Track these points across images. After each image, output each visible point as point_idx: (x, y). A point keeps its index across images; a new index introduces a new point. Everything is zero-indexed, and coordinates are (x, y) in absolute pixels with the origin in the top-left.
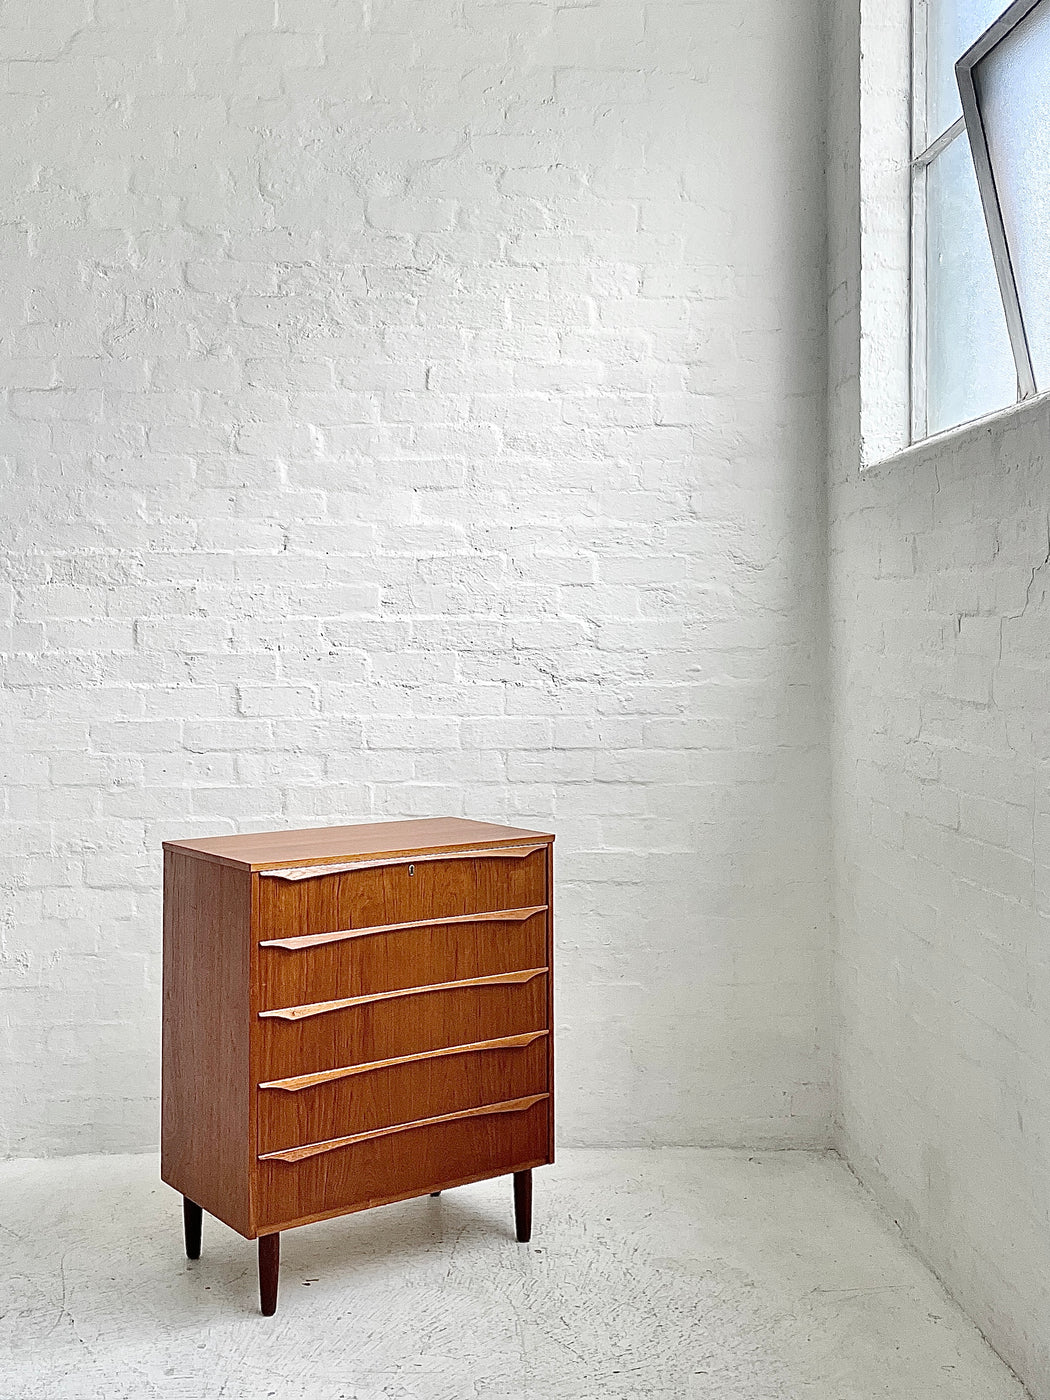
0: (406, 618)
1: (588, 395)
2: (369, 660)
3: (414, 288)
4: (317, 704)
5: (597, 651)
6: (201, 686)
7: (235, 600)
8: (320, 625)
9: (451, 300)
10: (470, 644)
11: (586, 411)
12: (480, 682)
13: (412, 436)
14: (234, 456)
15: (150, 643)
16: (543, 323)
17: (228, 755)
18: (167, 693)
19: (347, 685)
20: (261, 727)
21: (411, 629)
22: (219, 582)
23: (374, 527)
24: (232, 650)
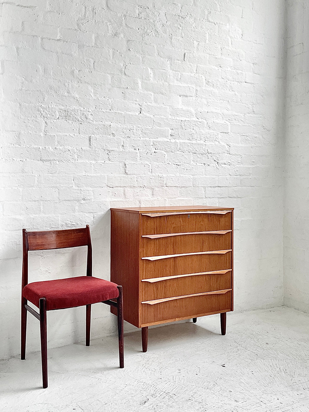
0: (177, 141)
1: (228, 70)
2: (166, 155)
3: (181, 24)
4: (150, 170)
5: (229, 155)
6: (113, 163)
7: (125, 131)
8: (151, 142)
9: (191, 30)
10: (195, 151)
11: (228, 75)
12: (198, 164)
13: (179, 77)
14: (124, 76)
15: (95, 145)
16: (217, 43)
17: (122, 188)
18: (101, 165)
19: (160, 164)
20: (133, 178)
21: (179, 145)
22: (119, 123)
23: (168, 108)
24: (123, 150)
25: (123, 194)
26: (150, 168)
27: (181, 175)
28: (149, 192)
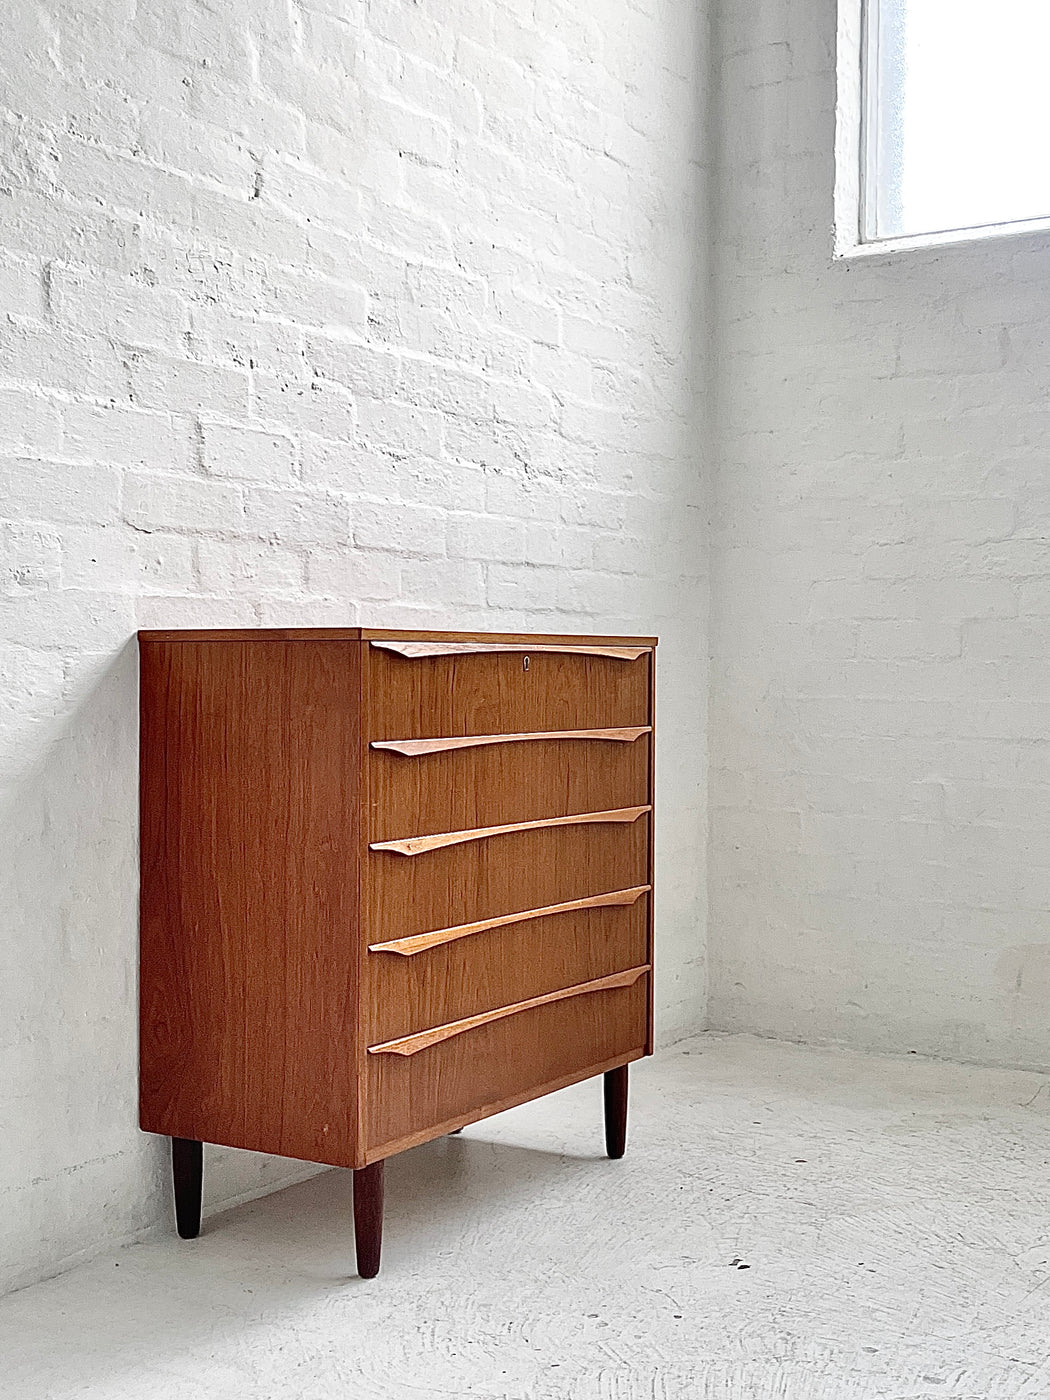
0: (394, 350)
1: (556, 88)
2: (355, 407)
4: (297, 467)
5: (561, 438)
6: (146, 411)
7: (195, 264)
8: (300, 336)
10: (455, 404)
11: (554, 109)
12: (464, 463)
13: (398, 70)
15: (71, 314)
17: (185, 539)
18: (98, 415)
19: (332, 443)
20: (229, 496)
21: (399, 368)
22: (171, 226)
23: (360, 195)
24: (190, 355)
25: (188, 566)
26: (297, 457)
27: (408, 503)
28: (293, 567)
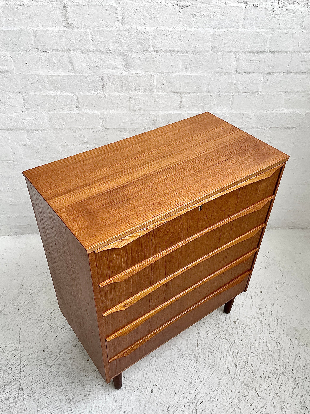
12: (230, 4)
17: (65, 54)
18: (17, 9)
20: (83, 35)
25: (68, 64)
26: (119, 14)
27: (188, 28)
28: (120, 61)
